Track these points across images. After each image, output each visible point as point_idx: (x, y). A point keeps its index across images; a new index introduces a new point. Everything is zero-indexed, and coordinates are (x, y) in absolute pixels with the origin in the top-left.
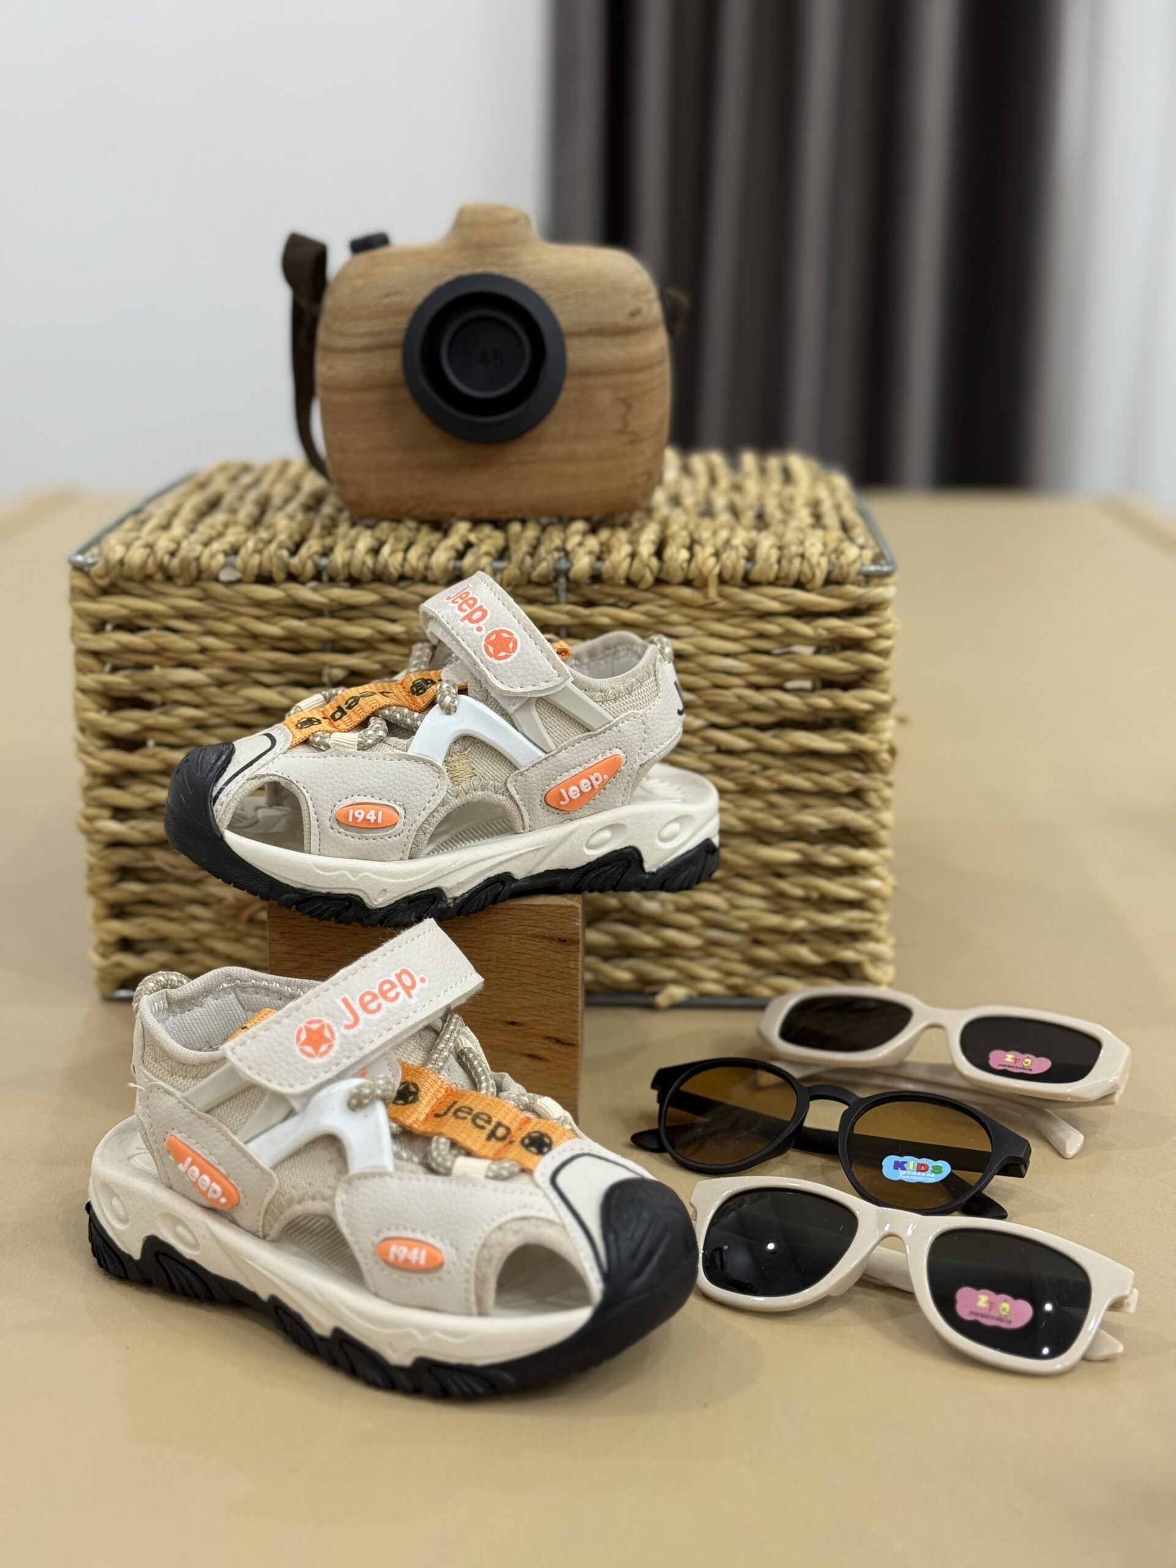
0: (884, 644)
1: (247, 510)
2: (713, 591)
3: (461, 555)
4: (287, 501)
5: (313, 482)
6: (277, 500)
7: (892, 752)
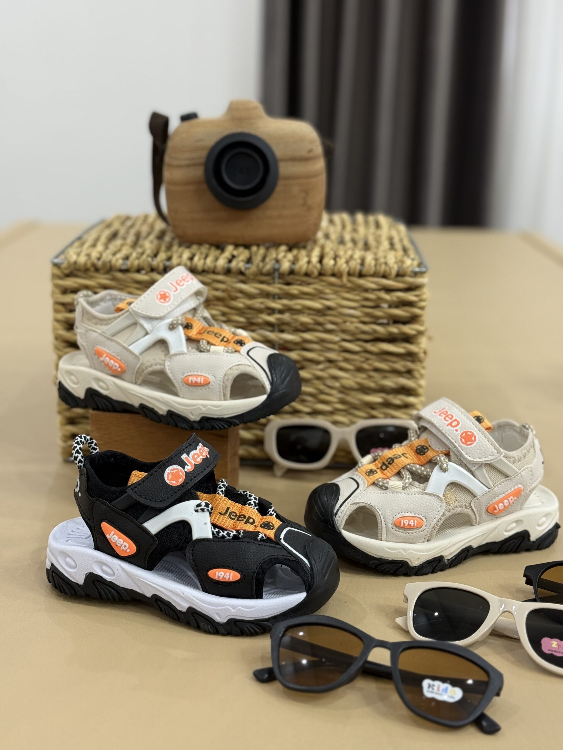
0: (422, 304)
1: (131, 239)
2: (345, 279)
3: (230, 261)
4: (149, 234)
5: (160, 225)
6: (144, 234)
7: (425, 353)
